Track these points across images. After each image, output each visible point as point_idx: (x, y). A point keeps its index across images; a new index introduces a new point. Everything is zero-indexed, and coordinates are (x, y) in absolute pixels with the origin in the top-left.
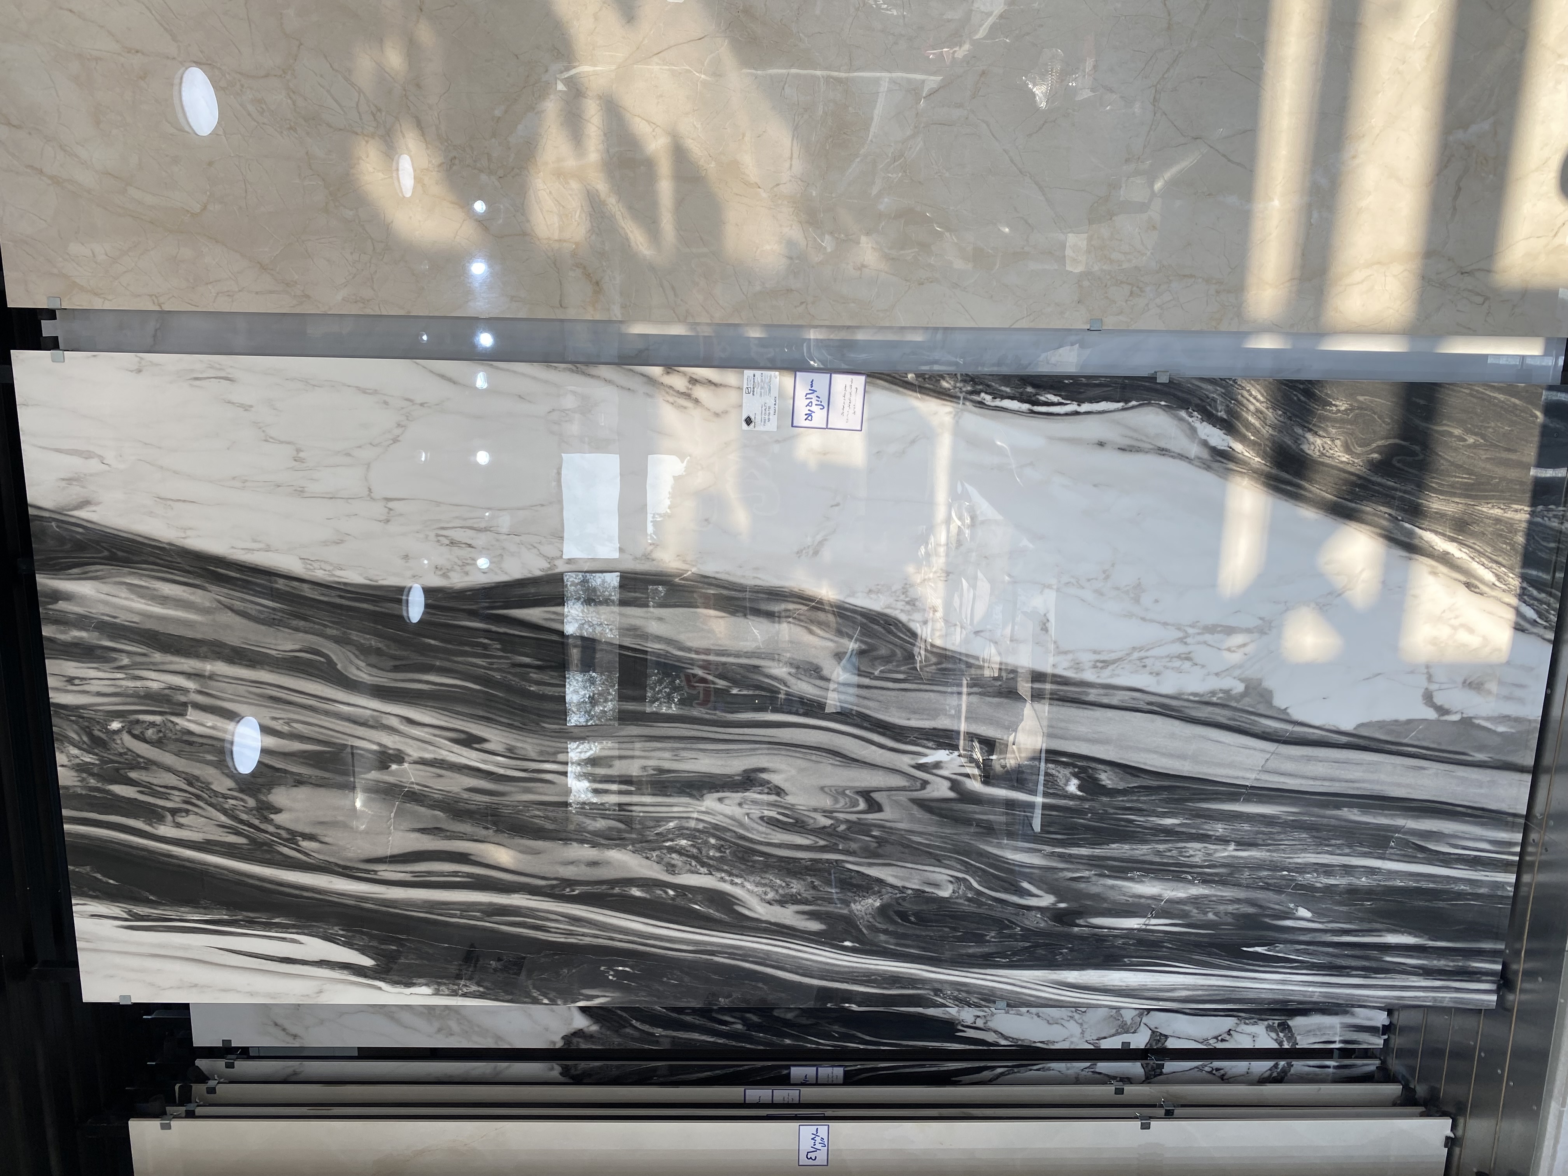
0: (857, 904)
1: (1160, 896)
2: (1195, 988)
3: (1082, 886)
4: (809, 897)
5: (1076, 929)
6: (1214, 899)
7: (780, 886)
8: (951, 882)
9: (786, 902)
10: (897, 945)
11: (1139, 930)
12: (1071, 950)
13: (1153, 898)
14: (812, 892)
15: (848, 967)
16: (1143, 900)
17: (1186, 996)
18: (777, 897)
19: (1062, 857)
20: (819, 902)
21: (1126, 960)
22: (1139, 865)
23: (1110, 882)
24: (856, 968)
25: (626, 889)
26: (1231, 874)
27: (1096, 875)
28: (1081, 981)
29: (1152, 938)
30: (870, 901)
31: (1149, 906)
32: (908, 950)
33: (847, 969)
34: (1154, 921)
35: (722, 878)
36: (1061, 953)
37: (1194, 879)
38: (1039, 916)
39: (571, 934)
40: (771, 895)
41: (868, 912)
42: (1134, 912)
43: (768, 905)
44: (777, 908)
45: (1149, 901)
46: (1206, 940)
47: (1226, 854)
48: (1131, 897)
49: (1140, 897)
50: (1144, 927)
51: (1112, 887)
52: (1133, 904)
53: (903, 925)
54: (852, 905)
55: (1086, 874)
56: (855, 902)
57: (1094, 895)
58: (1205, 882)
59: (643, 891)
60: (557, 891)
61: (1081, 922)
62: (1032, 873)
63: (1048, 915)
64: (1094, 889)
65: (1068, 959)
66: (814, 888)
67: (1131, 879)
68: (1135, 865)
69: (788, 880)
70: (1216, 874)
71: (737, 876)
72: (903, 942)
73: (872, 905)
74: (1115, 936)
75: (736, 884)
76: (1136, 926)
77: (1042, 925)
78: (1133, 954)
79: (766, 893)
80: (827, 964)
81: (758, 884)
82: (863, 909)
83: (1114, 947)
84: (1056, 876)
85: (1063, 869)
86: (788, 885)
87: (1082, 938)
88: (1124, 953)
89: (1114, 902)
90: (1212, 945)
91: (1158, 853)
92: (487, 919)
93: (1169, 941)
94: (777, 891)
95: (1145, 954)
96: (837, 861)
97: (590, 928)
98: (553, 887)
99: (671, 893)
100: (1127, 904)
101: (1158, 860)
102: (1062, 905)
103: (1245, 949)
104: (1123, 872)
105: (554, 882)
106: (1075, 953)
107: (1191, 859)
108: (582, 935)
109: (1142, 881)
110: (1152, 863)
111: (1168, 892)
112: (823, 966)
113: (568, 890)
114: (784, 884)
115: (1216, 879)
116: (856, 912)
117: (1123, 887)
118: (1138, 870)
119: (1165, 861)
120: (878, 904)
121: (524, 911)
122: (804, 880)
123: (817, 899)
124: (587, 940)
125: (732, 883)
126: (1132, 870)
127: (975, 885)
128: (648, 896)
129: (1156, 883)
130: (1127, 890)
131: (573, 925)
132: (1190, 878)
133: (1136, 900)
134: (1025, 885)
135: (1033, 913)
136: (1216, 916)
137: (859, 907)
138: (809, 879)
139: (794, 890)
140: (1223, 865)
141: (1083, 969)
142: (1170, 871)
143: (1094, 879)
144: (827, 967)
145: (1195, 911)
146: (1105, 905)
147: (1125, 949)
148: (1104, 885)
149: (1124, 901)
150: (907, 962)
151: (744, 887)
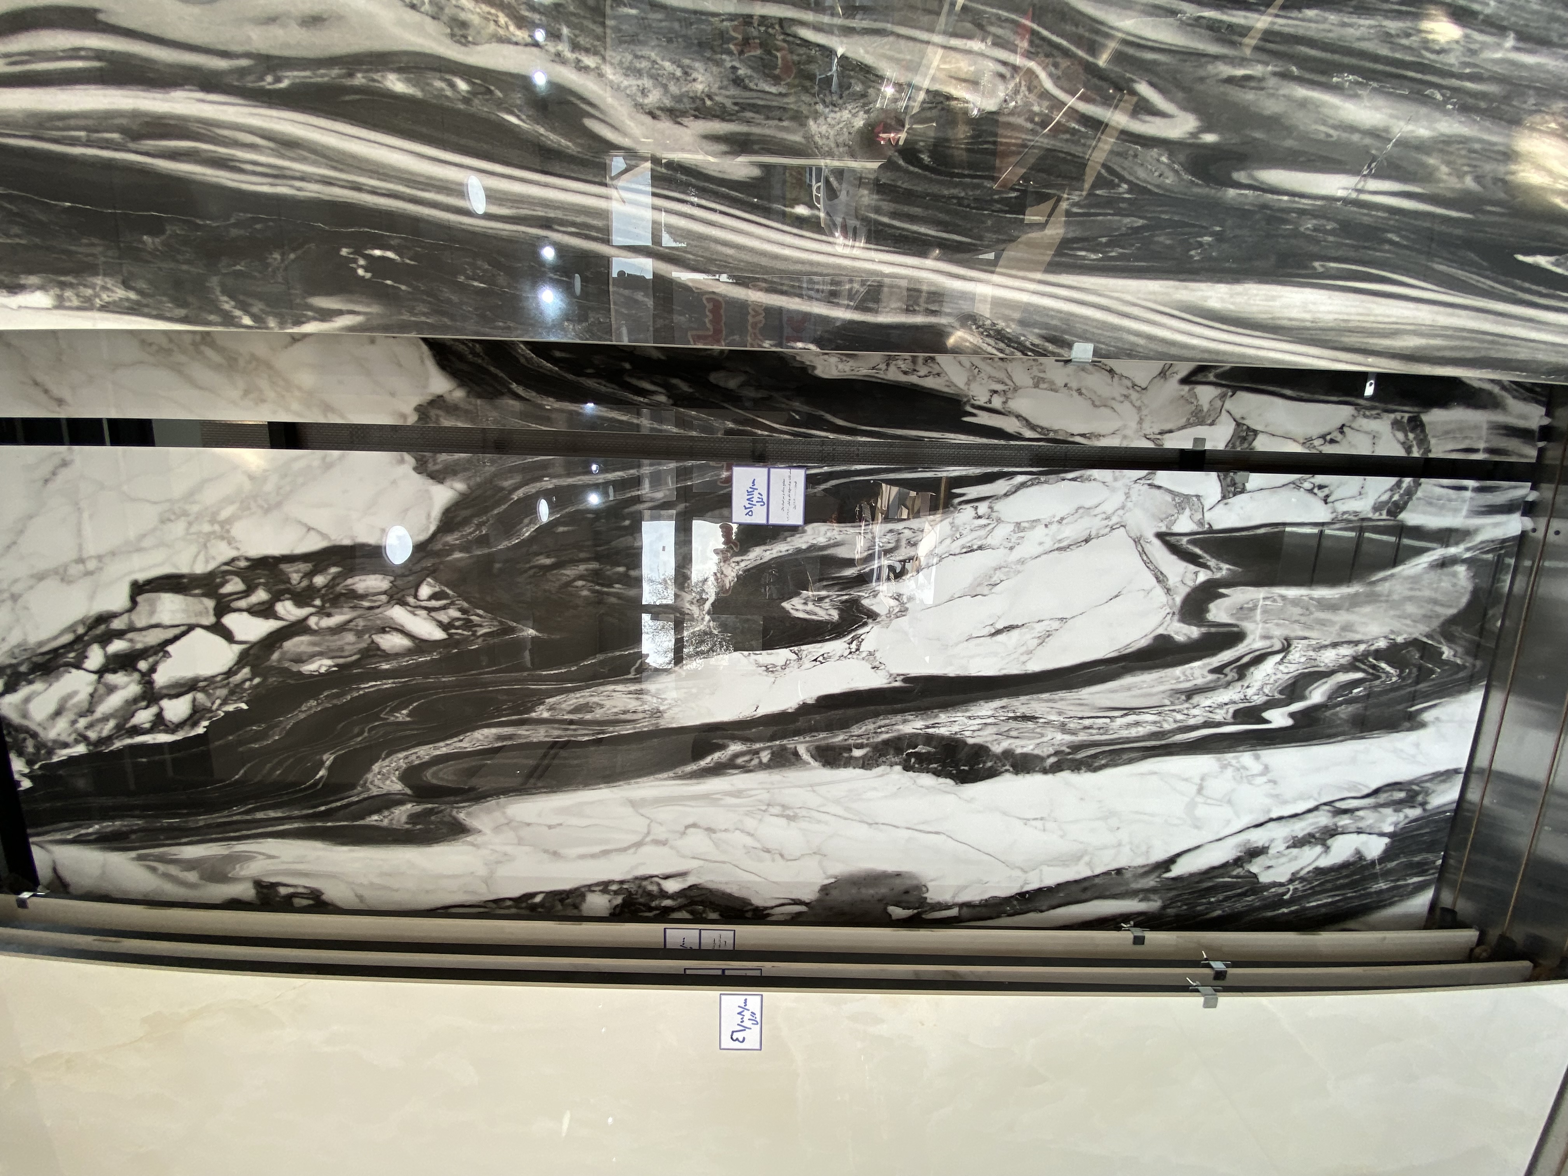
0: (821, 120)
1: (1386, 130)
2: (1433, 332)
3: (1249, 96)
4: (728, 103)
5: (1232, 192)
6: (1477, 146)
7: (672, 76)
8: (1002, 76)
9: (684, 113)
10: (894, 215)
11: (1346, 201)
12: (1219, 238)
13: (1376, 134)
14: (733, 91)
15: (802, 262)
16: (1356, 137)
17: (1418, 348)
18: (668, 103)
19: (1215, 29)
20: (749, 115)
21: (1317, 264)
22: (1354, 61)
23: (1301, 92)
24: (819, 264)
25: (377, 76)
26: (1506, 98)
27: (1275, 74)
28: (1232, 307)
29: (1366, 220)
30: (846, 115)
31: (1366, 150)
32: (915, 228)
33: (799, 267)
34: (1373, 184)
35: (558, 54)
36: (1201, 245)
37: (1446, 101)
38: (1164, 159)
39: (280, 175)
40: (654, 97)
41: (840, 140)
42: (1340, 162)
43: (648, 120)
44: (665, 125)
45: (1368, 141)
46: (1459, 232)
47: (1499, 55)
48: (1334, 127)
49: (1352, 129)
50: (1354, 195)
51: (1303, 104)
52: (1337, 144)
53: (907, 172)
54: (811, 123)
55: (1257, 70)
56: (816, 115)
57: (1269, 118)
58: (1465, 109)
59: (408, 81)
60: (250, 82)
61: (1240, 176)
62: (1155, 62)
63: (1182, 157)
64: (1271, 107)
65: (1211, 259)
66: (738, 82)
67: (1336, 89)
68: (1346, 60)
69: (687, 62)
70: (1484, 96)
71: (587, 51)
72: (906, 209)
73: (849, 124)
74: (1302, 212)
75: (586, 69)
76: (1341, 193)
77: (1169, 180)
78: (1333, 253)
79: (644, 92)
80: (764, 254)
81: (631, 71)
82: (832, 132)
83: (1296, 234)
84: (1201, 73)
85: (1216, 58)
86: (686, 73)
87: (1241, 213)
88: (1313, 249)
89: (1304, 137)
90: (1468, 244)
91: (1387, 37)
92: (132, 145)
93: (1397, 230)
94: (665, 87)
95: (1352, 254)
96: (781, 21)
97: (314, 163)
98: (242, 72)
99: (463, 86)
100: (1327, 143)
101: (1384, 51)
102: (1210, 138)
103: (1520, 257)
104: (1323, 73)
105: (244, 62)
106: (1225, 246)
107: (1441, 58)
108: (302, 179)
109: (1356, 96)
110: (1376, 58)
111: (1402, 123)
112: (755, 259)
113: (269, 79)
114: (679, 73)
115: (1483, 105)
116: (817, 139)
117: (1324, 104)
118: (1353, 70)
119: (1398, 55)
120: (859, 122)
121: (194, 127)
122: (719, 63)
123: (743, 107)
124: (312, 190)
125: (581, 68)
126: (1341, 68)
127: (1048, 84)
128: (419, 94)
129: (1380, 101)
130: (1331, 112)
131: (282, 156)
132: (1439, 97)
133: (1345, 135)
134: (1143, 89)
135: (1155, 152)
136: (1479, 183)
137: (824, 129)
138: (729, 62)
139: (699, 87)
140: (1495, 78)
141: (1237, 281)
142: (1405, 77)
143: (1272, 82)
144: (764, 261)
145: (1444, 169)
146: (1289, 143)
147: (1317, 242)
148: (1288, 98)
149: (1322, 137)
150: (914, 254)
151: (601, 75)
